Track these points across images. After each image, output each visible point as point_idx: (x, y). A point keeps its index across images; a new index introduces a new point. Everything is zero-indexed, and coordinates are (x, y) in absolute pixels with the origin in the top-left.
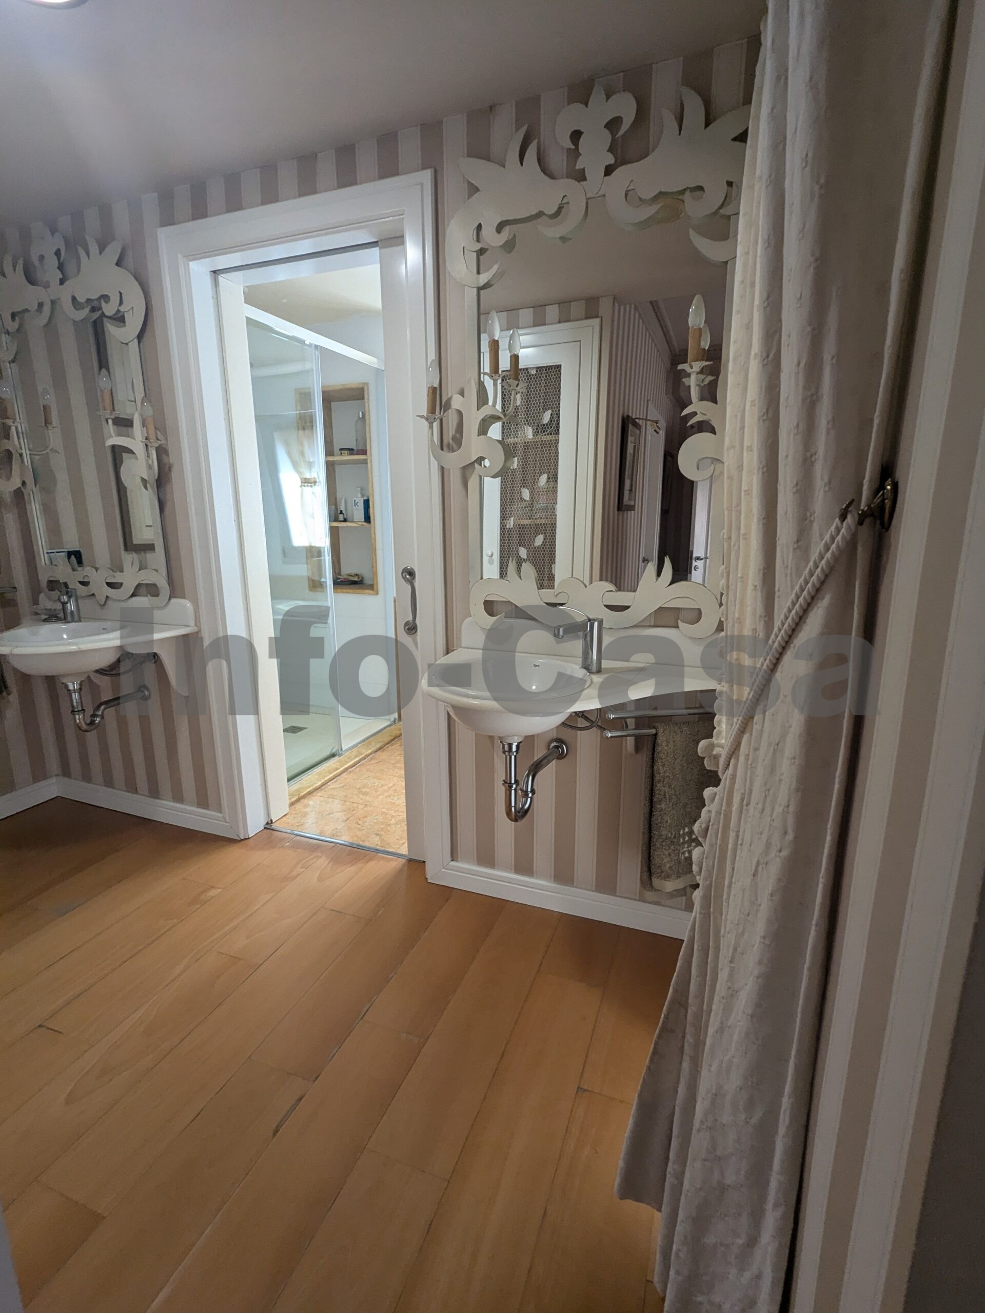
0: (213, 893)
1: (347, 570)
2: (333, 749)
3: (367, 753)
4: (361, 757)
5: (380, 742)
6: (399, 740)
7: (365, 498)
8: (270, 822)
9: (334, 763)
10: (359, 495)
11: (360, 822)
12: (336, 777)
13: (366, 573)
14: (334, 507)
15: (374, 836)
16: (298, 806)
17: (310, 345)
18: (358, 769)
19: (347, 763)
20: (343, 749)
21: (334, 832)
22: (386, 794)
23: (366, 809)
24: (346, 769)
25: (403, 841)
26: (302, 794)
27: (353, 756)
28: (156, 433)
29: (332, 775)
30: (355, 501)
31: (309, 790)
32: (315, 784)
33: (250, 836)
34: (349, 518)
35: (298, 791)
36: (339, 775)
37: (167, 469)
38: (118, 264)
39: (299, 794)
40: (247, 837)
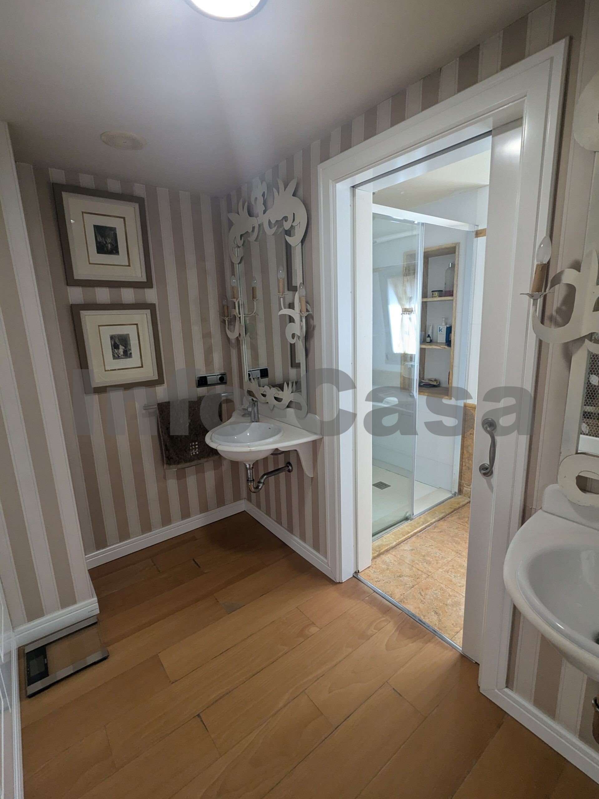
0: (314, 630)
1: (430, 375)
2: (407, 513)
3: (432, 521)
4: (427, 524)
5: (443, 513)
6: (457, 512)
7: (448, 326)
8: (357, 572)
9: (407, 526)
10: (444, 324)
11: (422, 593)
12: (407, 540)
13: (443, 380)
14: (424, 332)
15: (433, 613)
16: (378, 560)
17: (418, 223)
18: (424, 535)
19: (417, 528)
20: (414, 515)
21: (402, 597)
22: (446, 568)
23: (427, 579)
24: (415, 533)
25: (459, 629)
26: (382, 551)
27: (421, 523)
28: (307, 306)
29: (405, 537)
30: (440, 327)
31: (386, 548)
32: (391, 543)
33: (343, 582)
34: (434, 340)
35: (379, 547)
36: (409, 538)
37: (312, 329)
38: (294, 195)
39: (380, 551)
40: (341, 582)
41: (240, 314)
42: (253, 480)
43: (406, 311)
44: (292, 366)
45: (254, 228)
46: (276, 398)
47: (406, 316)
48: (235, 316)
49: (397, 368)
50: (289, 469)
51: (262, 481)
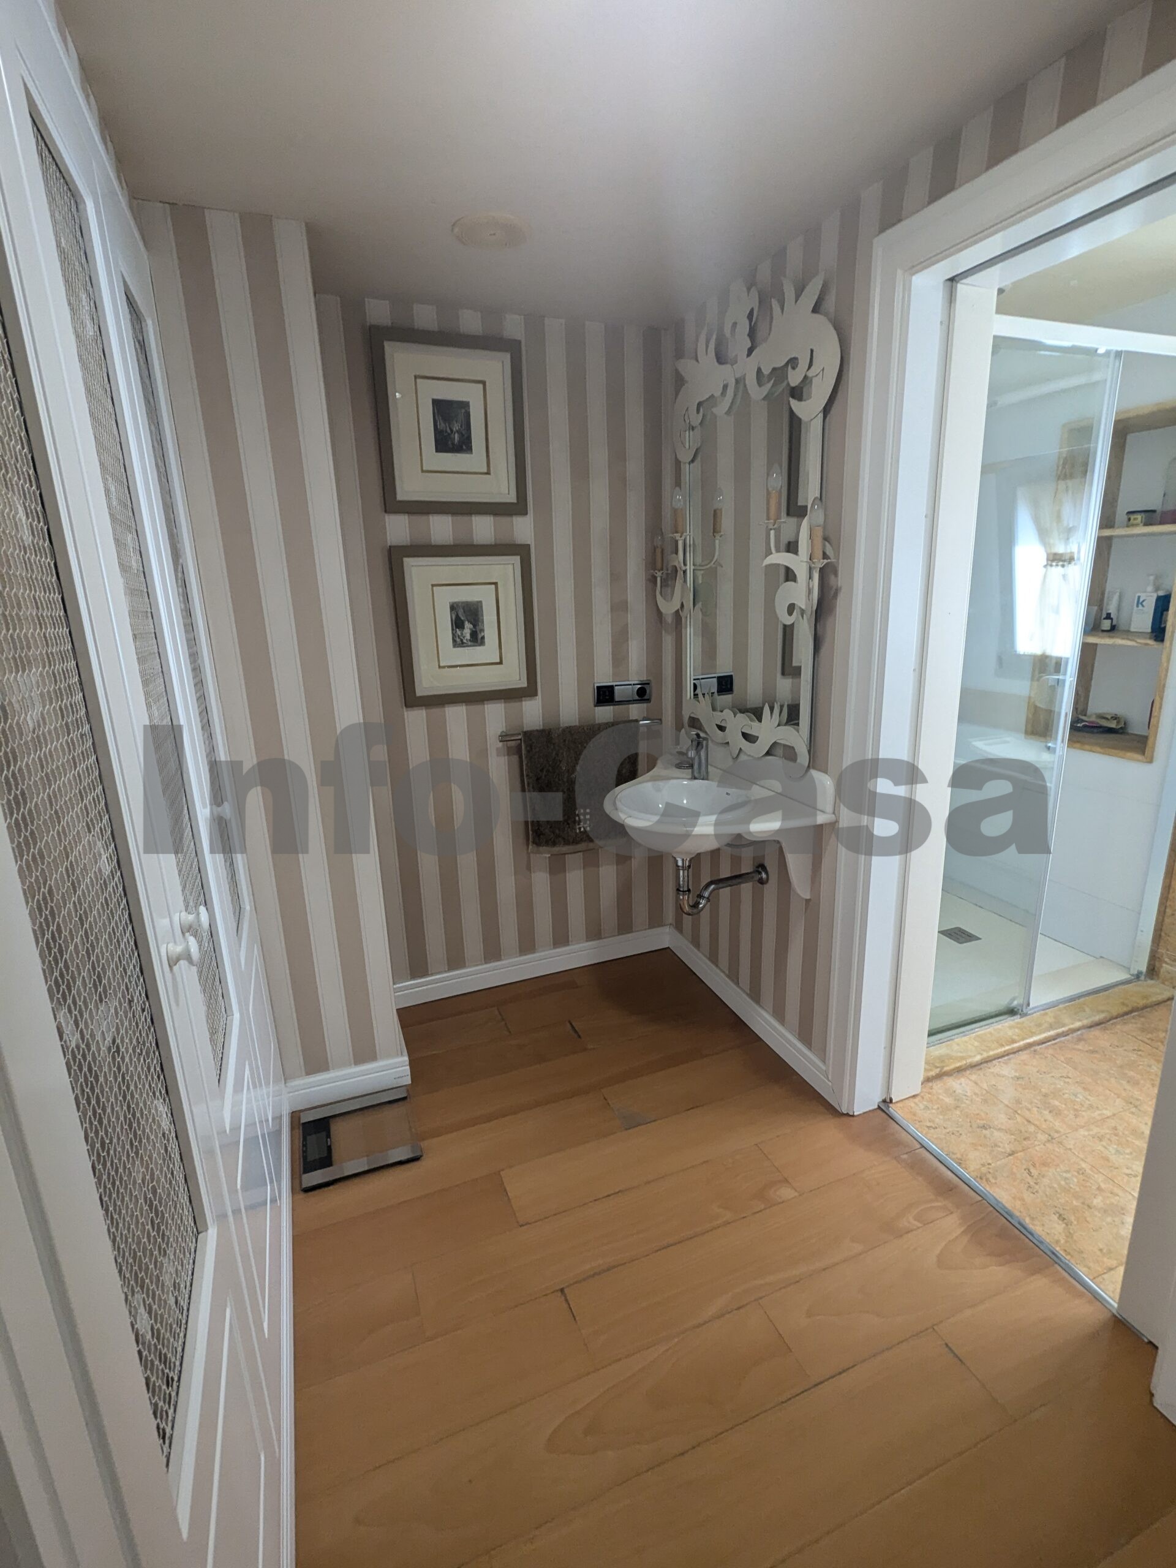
0: (786, 1193)
1: (1100, 705)
2: (1014, 999)
3: (1072, 1026)
4: (1060, 1030)
5: (1103, 1012)
6: (1139, 1016)
7: (1161, 593)
8: (888, 1100)
9: (1011, 1027)
10: (1150, 588)
11: (1033, 1170)
12: (1008, 1055)
13: (1136, 716)
14: (1096, 608)
15: (1055, 1218)
16: (937, 1086)
18: (1051, 1051)
19: (1033, 1034)
20: (1031, 1006)
21: (984, 1170)
22: (1095, 1130)
23: (1049, 1145)
24: (1030, 1045)
25: (1114, 1263)
26: (946, 1069)
27: (1046, 1025)
28: (824, 546)
29: (1003, 1049)
30: (1139, 597)
31: (958, 1065)
32: (970, 1057)
33: (855, 1114)
34: (1122, 626)
35: (941, 1059)
36: (1014, 1053)
37: (832, 593)
38: (815, 310)
39: (943, 1067)
40: (851, 1114)
41: (685, 564)
42: (689, 890)
43: (1056, 559)
44: (783, 674)
45: (725, 387)
46: (745, 736)
47: (1056, 571)
48: (676, 567)
49: (1020, 688)
50: (762, 878)
51: (706, 894)
